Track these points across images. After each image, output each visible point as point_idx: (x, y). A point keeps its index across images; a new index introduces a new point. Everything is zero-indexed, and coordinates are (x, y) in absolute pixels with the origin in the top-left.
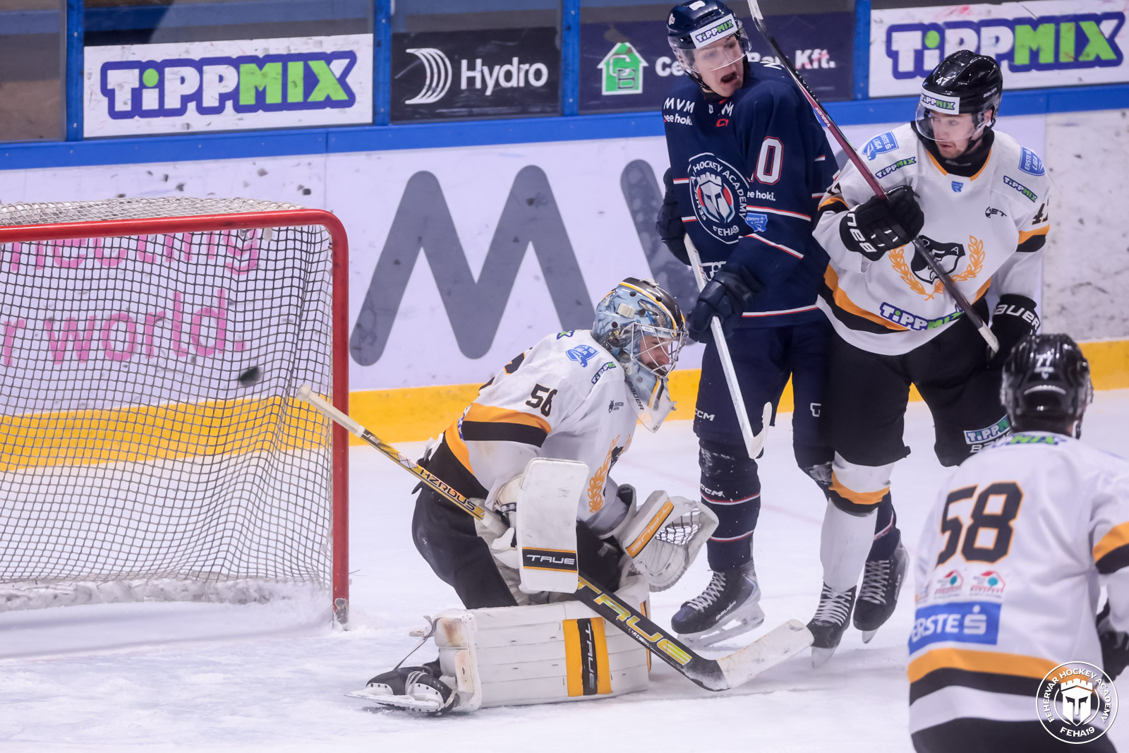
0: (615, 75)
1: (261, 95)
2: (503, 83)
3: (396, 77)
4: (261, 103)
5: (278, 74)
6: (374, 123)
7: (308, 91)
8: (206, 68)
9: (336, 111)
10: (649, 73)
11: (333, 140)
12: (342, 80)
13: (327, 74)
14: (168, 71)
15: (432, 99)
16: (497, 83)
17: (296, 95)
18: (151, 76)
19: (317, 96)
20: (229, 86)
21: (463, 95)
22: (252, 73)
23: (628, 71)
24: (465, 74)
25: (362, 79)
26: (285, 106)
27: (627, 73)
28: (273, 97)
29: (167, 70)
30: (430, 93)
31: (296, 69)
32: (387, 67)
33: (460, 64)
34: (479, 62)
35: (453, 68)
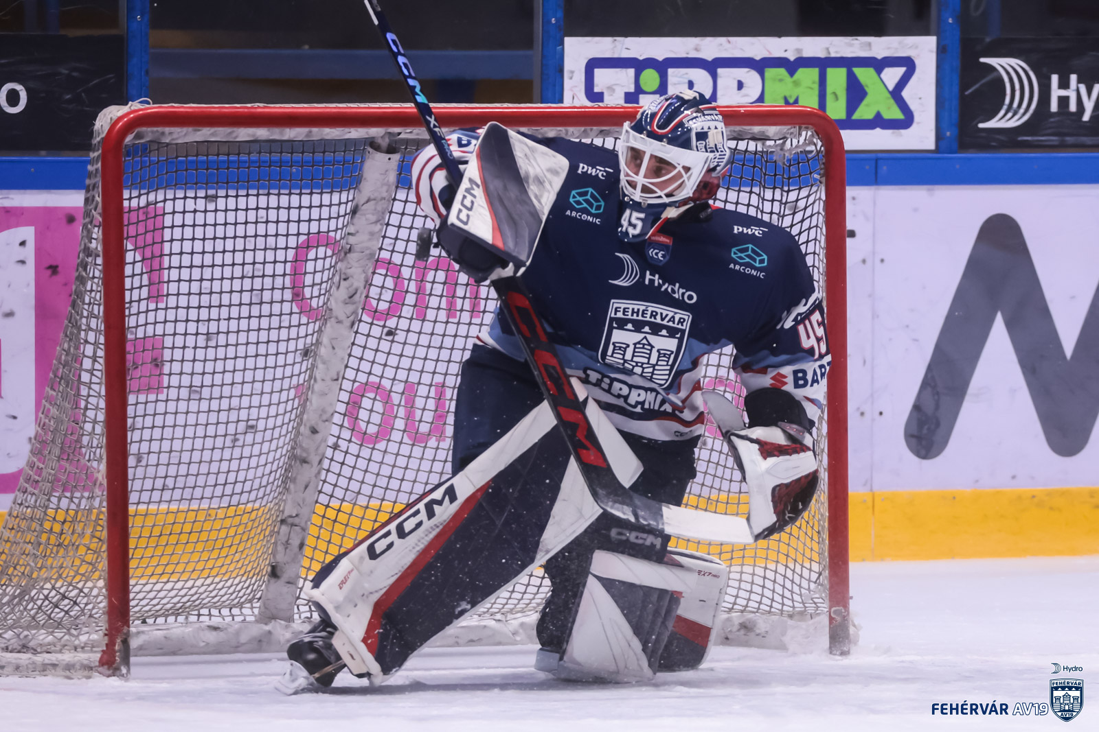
3: (967, 93)
5: (814, 83)
6: (938, 148)
7: (852, 105)
8: (720, 71)
9: (888, 132)
11: (884, 169)
12: (896, 94)
13: (879, 85)
15: (1013, 123)
17: (836, 110)
18: (650, 78)
19: (864, 112)
20: (749, 97)
21: (1052, 120)
22: (781, 80)
24: (1056, 93)
25: (923, 94)
29: (671, 71)
30: (1010, 115)
31: (836, 78)
32: (956, 80)
33: (1049, 79)
34: (1074, 78)
35: (1040, 84)
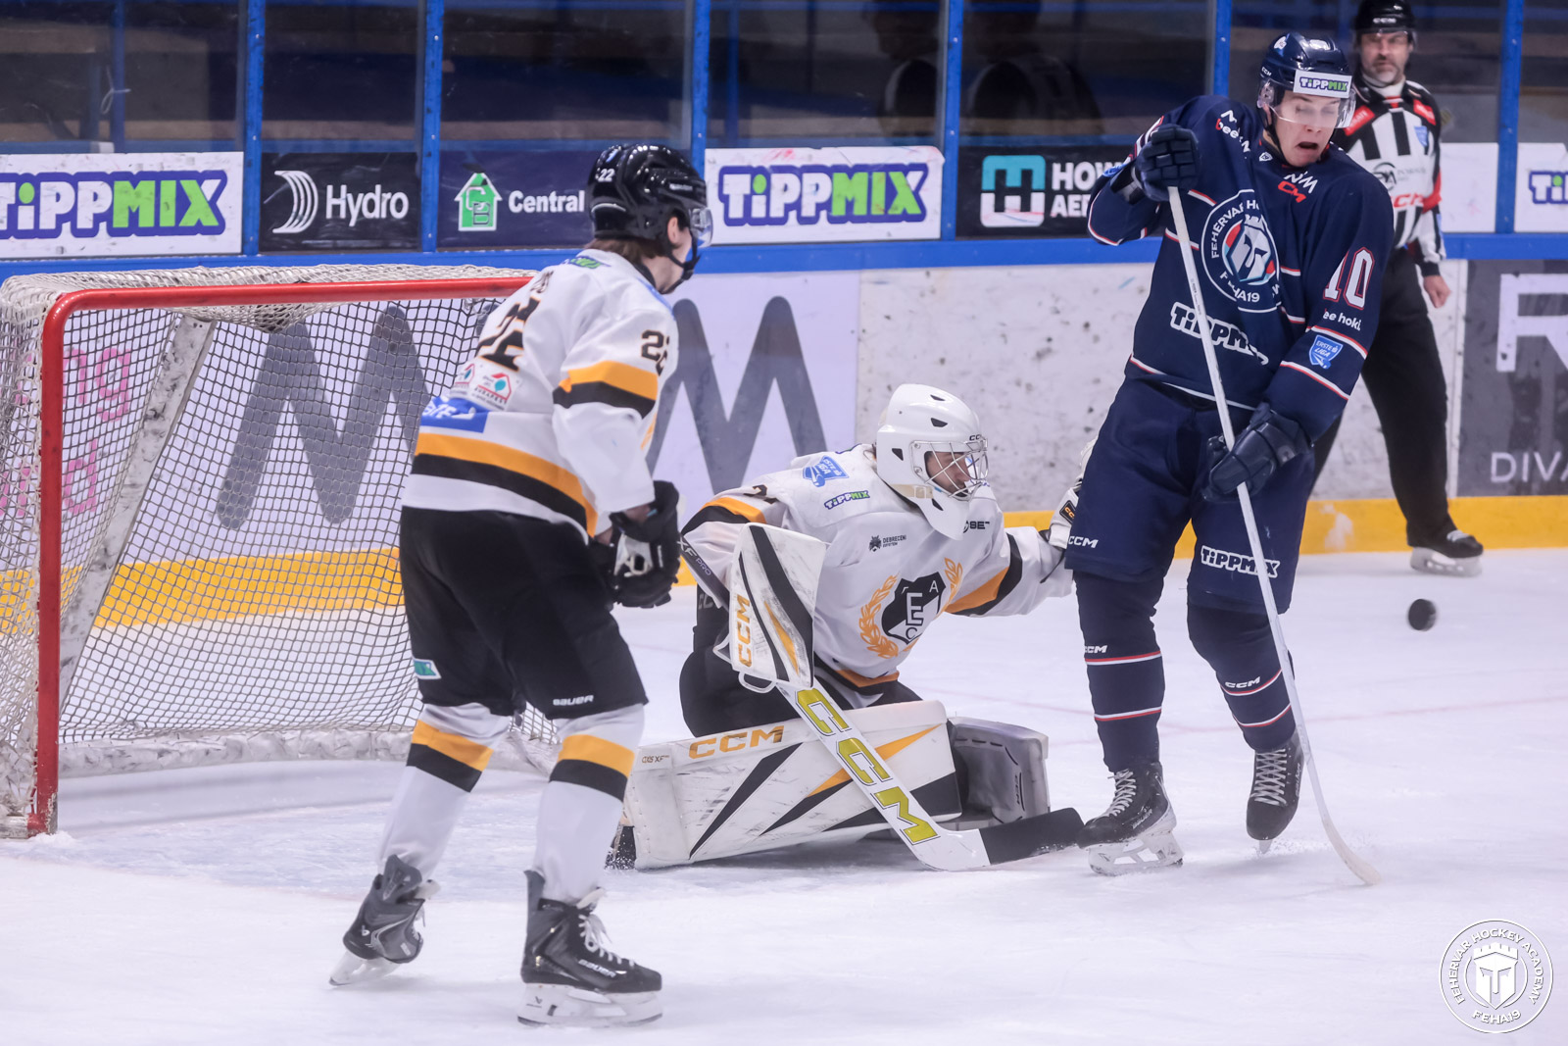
0: (471, 209)
1: (134, 217)
2: (367, 214)
3: (265, 202)
4: (134, 228)
5: (151, 193)
6: (243, 250)
7: (180, 215)
8: (81, 185)
9: (206, 237)
10: (503, 206)
12: (213, 203)
13: (199, 196)
15: (300, 228)
16: (360, 213)
17: (168, 219)
18: (27, 191)
19: (189, 220)
20: (102, 206)
21: (327, 225)
22: (126, 192)
23: (483, 204)
24: (331, 201)
25: (232, 203)
26: (157, 230)
27: (482, 207)
28: (146, 220)
29: (43, 185)
30: (297, 221)
31: (169, 190)
32: (256, 190)
33: (325, 189)
34: (344, 188)
35: (320, 194)
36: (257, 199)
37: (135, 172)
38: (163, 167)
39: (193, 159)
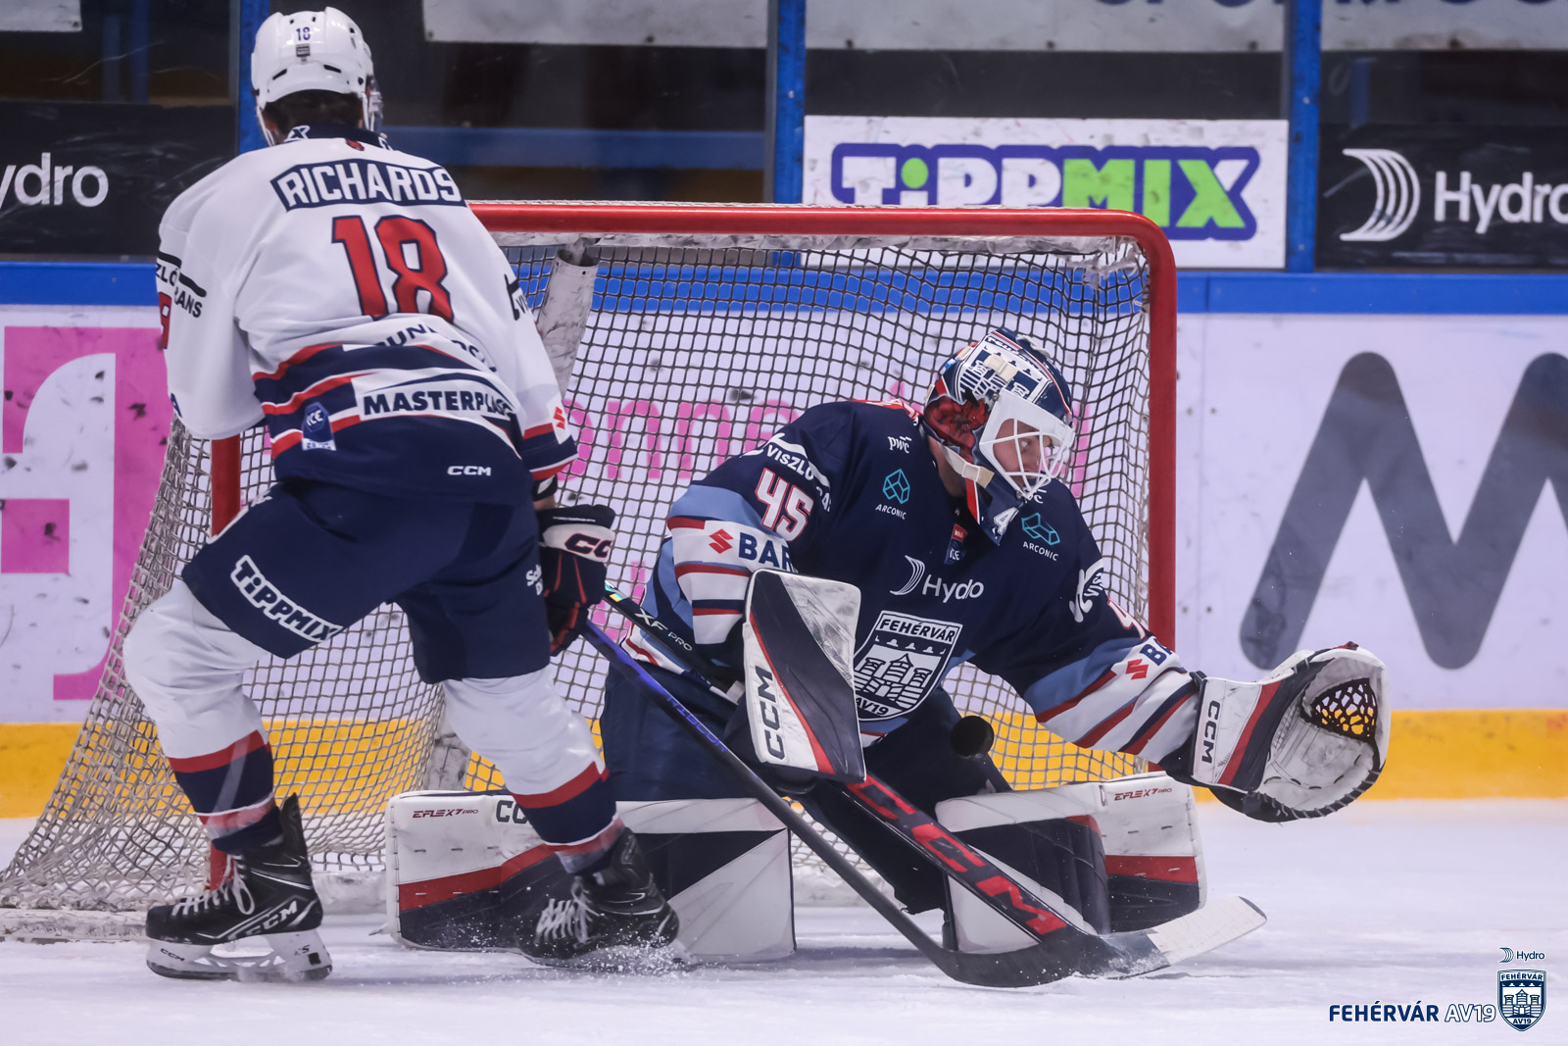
2: (1507, 215)
3: (1329, 193)
5: (1128, 179)
6: (1289, 266)
7: (1177, 208)
8: (1008, 163)
9: (1224, 244)
11: (1217, 292)
12: (1235, 195)
13: (1212, 183)
14: (944, 163)
15: (1387, 233)
16: (1497, 215)
18: (916, 171)
19: (1192, 218)
20: (1044, 195)
21: (1439, 231)
22: (1085, 175)
24: (1442, 196)
25: (1269, 194)
30: (1382, 223)
31: (1158, 173)
32: (1312, 178)
33: (1433, 178)
34: (1466, 177)
35: (1422, 185)
36: (1312, 190)
37: (1099, 145)
38: (1147, 140)
39: (1200, 131)
